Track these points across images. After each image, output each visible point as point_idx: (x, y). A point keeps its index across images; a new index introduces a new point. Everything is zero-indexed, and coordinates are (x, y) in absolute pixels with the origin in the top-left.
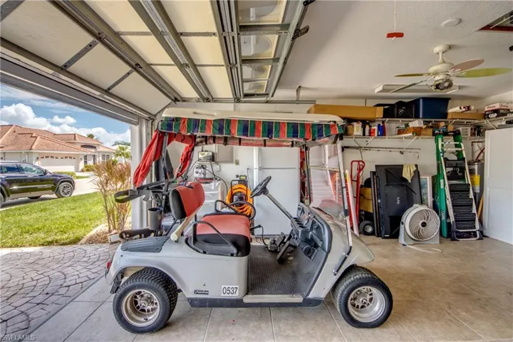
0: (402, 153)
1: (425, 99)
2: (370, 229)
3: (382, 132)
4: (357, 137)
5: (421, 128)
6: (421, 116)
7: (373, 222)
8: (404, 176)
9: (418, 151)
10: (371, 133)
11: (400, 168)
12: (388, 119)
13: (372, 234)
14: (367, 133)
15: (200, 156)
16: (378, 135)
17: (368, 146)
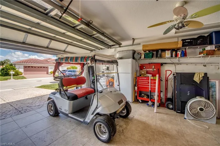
0: (205, 66)
1: (216, 32)
2: (171, 107)
3: (184, 55)
4: (168, 58)
5: (214, 50)
6: (214, 43)
7: (173, 103)
8: (194, 79)
9: (218, 64)
10: (176, 56)
11: (193, 75)
12: (188, 47)
13: (172, 109)
14: (174, 56)
15: (104, 68)
16: (181, 56)
17: (180, 62)
